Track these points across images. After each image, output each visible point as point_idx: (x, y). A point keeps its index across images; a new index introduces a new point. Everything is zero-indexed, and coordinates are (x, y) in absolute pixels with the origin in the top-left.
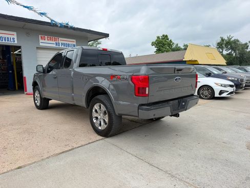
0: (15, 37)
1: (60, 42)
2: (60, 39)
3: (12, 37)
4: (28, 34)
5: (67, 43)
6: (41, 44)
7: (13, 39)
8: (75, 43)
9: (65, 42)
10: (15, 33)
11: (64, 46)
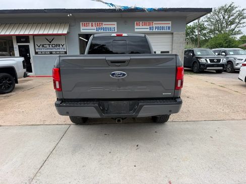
0: (116, 26)
1: (154, 26)
2: (154, 22)
3: (113, 26)
4: (125, 22)
5: (162, 25)
6: (136, 30)
7: (114, 28)
8: (170, 25)
9: (159, 26)
10: (115, 23)
11: (158, 29)
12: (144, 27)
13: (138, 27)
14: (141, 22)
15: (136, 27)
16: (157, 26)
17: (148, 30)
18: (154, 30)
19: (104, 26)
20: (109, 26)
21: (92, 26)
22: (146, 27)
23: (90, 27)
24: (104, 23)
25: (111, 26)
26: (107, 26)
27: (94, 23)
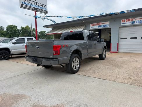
1: (135, 21)
6: (122, 25)
10: (109, 22)
11: (138, 22)
12: (127, 22)
13: (124, 23)
14: (125, 20)
15: (122, 23)
16: (137, 20)
17: (131, 24)
18: (135, 23)
19: (102, 25)
20: (105, 24)
21: (96, 25)
22: (129, 22)
23: (95, 26)
24: (102, 23)
25: (106, 24)
26: (104, 24)
27: (97, 24)
